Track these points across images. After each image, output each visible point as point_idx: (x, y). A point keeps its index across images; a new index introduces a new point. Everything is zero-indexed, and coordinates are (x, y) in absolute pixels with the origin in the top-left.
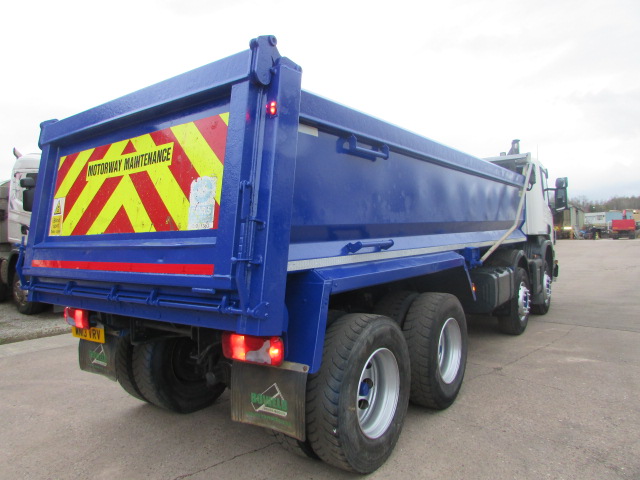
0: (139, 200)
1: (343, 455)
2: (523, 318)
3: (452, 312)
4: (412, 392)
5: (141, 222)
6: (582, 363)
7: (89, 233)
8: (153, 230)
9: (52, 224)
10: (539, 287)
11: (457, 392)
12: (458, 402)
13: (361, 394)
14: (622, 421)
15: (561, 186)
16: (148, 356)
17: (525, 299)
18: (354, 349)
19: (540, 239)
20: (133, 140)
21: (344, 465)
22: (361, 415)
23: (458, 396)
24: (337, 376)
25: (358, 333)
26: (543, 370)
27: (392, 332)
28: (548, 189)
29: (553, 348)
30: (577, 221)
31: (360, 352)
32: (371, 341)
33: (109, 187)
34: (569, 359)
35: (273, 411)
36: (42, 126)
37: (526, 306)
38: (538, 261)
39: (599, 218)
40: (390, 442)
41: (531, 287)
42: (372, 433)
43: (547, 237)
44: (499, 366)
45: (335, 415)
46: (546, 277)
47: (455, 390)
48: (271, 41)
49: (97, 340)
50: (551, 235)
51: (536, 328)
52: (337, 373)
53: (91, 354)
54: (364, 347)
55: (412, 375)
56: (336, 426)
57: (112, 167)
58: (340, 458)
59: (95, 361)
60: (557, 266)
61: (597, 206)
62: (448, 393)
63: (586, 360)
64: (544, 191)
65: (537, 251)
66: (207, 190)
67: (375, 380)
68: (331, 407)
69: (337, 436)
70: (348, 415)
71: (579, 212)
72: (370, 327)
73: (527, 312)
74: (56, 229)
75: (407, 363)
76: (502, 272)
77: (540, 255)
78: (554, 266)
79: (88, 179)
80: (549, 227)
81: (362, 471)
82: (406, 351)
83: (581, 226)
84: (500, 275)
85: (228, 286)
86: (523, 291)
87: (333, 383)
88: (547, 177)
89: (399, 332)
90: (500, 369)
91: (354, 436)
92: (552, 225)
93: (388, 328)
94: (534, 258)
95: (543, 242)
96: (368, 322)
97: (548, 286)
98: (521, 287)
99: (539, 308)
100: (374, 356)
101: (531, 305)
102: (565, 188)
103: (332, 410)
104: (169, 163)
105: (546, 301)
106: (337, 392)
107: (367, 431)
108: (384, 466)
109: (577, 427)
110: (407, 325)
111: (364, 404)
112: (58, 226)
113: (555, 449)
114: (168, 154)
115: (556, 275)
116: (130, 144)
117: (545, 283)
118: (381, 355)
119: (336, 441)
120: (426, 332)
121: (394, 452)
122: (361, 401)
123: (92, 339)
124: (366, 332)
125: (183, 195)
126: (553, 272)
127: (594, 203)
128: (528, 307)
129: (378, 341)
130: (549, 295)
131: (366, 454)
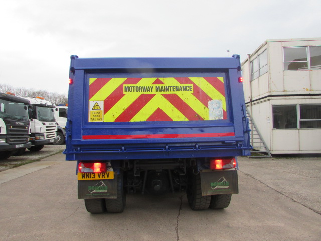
8: (186, 120)
9: (91, 115)
20: (161, 79)
35: (222, 187)
53: (90, 188)
57: (145, 89)
59: (95, 191)
66: (218, 105)
74: (97, 118)
79: (125, 93)
104: (192, 92)
112: (99, 116)
114: (190, 88)
116: (158, 80)
123: (101, 178)
125: (204, 106)
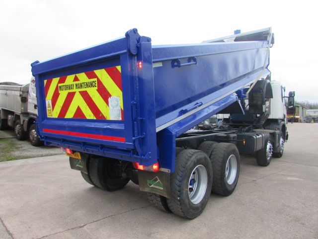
0: (86, 104)
1: (181, 209)
2: (268, 158)
3: (233, 152)
4: (213, 187)
5: (89, 114)
6: (295, 180)
7: (66, 117)
8: (95, 118)
9: (48, 112)
10: (277, 144)
11: (234, 189)
12: (234, 193)
13: (190, 185)
14: (310, 205)
15: (292, 95)
16: (97, 165)
17: (270, 149)
18: (188, 164)
19: (279, 121)
20: (77, 75)
21: (182, 214)
22: (190, 194)
23: (234, 191)
24: (180, 175)
25: (190, 157)
26: (276, 182)
27: (205, 158)
28: (284, 97)
29: (282, 173)
30: (303, 114)
31: (191, 165)
32: (196, 161)
33: (70, 96)
34: (289, 178)
35: (157, 187)
36: (32, 65)
37: (270, 153)
38: (277, 132)
39: (315, 112)
40: (202, 206)
41: (273, 144)
42: (194, 202)
43: (283, 120)
44: (255, 179)
45: (179, 191)
46: (281, 140)
47: (233, 187)
48: (135, 31)
49: (77, 158)
50: (286, 119)
51: (275, 164)
52: (181, 174)
53: (75, 162)
54: (192, 164)
55: (213, 179)
56: (179, 196)
57: (70, 87)
58: (180, 210)
59: (77, 165)
60: (288, 135)
61: (314, 106)
62: (229, 189)
63: (297, 179)
64: (282, 97)
65: (278, 127)
66: (116, 103)
67: (197, 180)
68: (178, 188)
69: (179, 201)
70: (184, 192)
71: (304, 109)
72: (195, 155)
73: (270, 155)
74: (50, 114)
75: (212, 173)
76: (259, 135)
77: (279, 129)
78: (286, 134)
79: (60, 92)
80: (285, 115)
81: (190, 218)
82: (211, 168)
83: (305, 116)
84: (258, 137)
85: (132, 148)
86: (269, 145)
87: (179, 178)
88: (285, 91)
89: (209, 159)
90: (255, 181)
91: (187, 202)
92: (286, 115)
93: (204, 156)
94: (275, 130)
95: (280, 122)
96: (195, 153)
97: (282, 144)
98: (268, 143)
99: (277, 154)
100: (197, 168)
101: (272, 152)
102: (294, 97)
103: (178, 189)
104: (97, 88)
105: (281, 151)
106: (180, 182)
107: (192, 201)
108: (199, 216)
109: (288, 207)
110: (212, 157)
111: (191, 190)
112: (51, 113)
113: (277, 215)
114: (95, 84)
115: (287, 139)
116: (76, 77)
117: (281, 142)
118: (200, 169)
119: (179, 203)
120: (221, 160)
121: (204, 212)
122: (190, 188)
123: (75, 157)
124: (194, 157)
125: (105, 104)
126: (286, 137)
127: (313, 105)
128: (271, 153)
129: (199, 162)
130: (282, 148)
131: (191, 210)
